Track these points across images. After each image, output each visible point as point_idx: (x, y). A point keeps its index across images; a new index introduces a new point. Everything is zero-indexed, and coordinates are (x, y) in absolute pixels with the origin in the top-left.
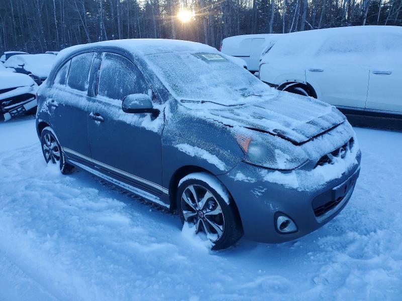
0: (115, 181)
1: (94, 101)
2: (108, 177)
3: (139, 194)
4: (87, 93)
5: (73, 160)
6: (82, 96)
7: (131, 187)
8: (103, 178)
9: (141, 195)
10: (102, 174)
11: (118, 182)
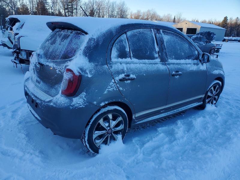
0: (176, 111)
1: (169, 64)
2: (171, 112)
3: (190, 107)
4: (160, 60)
5: (140, 121)
6: (156, 64)
7: (184, 107)
8: (169, 114)
9: (191, 107)
10: (166, 113)
11: (178, 110)
